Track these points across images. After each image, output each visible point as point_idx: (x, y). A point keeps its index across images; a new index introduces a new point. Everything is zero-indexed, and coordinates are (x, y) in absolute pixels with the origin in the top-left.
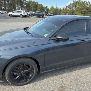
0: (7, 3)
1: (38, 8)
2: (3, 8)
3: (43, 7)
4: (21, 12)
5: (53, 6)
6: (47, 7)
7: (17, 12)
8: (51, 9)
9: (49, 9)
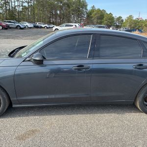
0: (58, 12)
1: (104, 19)
2: (52, 20)
3: (113, 18)
4: (72, 26)
5: (131, 16)
6: (120, 17)
7: (66, 26)
8: (127, 21)
9: (124, 21)
